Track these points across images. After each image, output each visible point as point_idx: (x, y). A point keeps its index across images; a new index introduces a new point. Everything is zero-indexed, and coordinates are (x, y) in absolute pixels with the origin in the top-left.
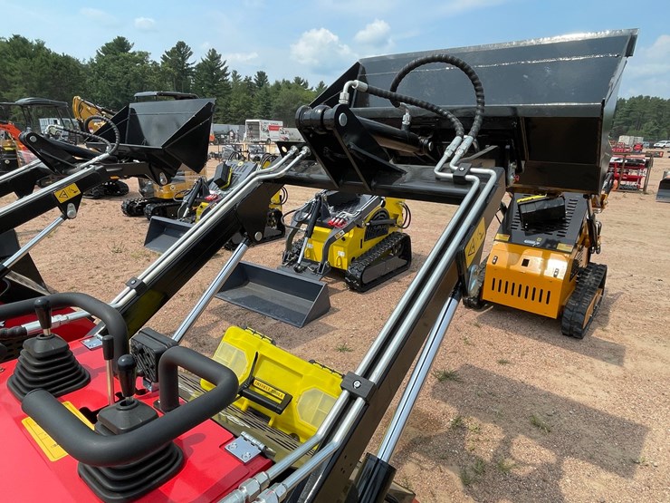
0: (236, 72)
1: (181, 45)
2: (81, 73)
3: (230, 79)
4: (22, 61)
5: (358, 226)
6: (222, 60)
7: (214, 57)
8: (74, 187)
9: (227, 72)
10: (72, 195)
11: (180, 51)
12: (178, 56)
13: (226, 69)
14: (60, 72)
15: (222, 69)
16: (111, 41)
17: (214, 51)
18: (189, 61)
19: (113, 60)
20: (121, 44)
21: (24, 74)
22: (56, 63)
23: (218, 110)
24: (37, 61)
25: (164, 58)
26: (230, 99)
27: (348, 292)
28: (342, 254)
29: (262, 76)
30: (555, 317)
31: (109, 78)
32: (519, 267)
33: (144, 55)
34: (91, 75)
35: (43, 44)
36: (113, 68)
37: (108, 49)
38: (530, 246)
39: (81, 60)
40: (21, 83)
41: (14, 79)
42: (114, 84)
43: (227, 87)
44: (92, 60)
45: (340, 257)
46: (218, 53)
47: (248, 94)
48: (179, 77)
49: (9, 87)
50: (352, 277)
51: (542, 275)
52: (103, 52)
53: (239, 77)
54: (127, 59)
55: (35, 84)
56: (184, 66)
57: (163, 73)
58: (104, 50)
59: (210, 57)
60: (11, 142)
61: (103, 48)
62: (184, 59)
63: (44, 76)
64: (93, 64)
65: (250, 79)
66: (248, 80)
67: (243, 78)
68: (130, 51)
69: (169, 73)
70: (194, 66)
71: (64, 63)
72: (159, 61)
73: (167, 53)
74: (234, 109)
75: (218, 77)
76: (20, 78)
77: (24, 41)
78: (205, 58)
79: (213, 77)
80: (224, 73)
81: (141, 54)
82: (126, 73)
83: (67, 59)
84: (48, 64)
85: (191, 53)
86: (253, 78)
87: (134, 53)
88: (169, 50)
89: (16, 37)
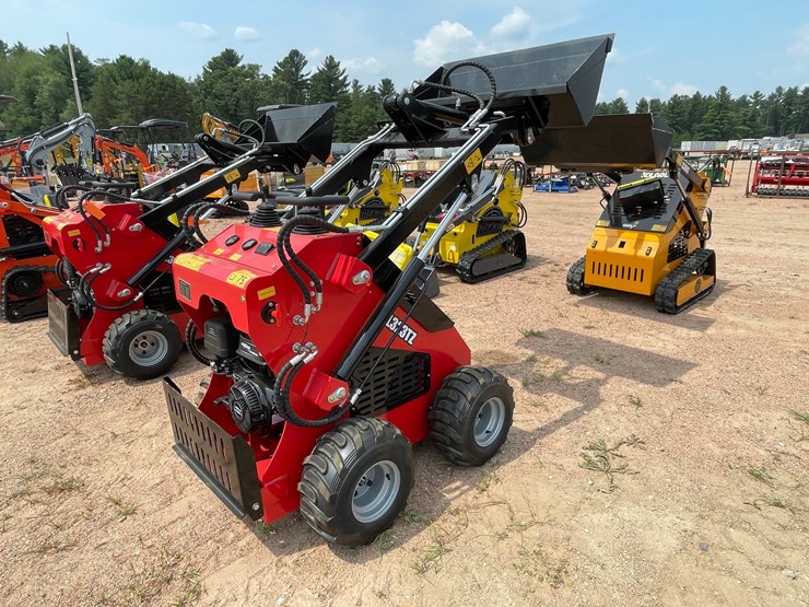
0: (357, 82)
1: (295, 53)
2: (188, 92)
3: (350, 89)
4: (128, 83)
5: (469, 221)
6: (341, 68)
7: (332, 65)
8: (236, 171)
9: (347, 82)
10: (235, 178)
11: (294, 60)
12: (292, 67)
13: (345, 78)
14: (166, 93)
15: (341, 78)
16: (219, 54)
17: (332, 58)
18: (304, 72)
19: (221, 76)
20: (229, 58)
21: (129, 97)
22: (162, 83)
23: (337, 128)
24: (143, 82)
25: (276, 70)
26: (350, 114)
27: (460, 284)
28: (453, 248)
29: (387, 84)
30: (649, 294)
31: (216, 97)
32: (615, 249)
33: (254, 68)
34: (197, 94)
35: (148, 62)
36: (219, 86)
37: (215, 64)
38: (628, 229)
39: (186, 79)
40: (127, 107)
41: (120, 103)
42: (223, 103)
43: (346, 100)
44: (199, 77)
45: (451, 252)
46: (336, 60)
47: (372, 106)
48: (293, 92)
49: (115, 113)
50: (462, 269)
51: (635, 256)
52: (210, 68)
53: (360, 87)
54: (236, 74)
55: (141, 108)
56: (297, 78)
57: (275, 87)
58: (211, 65)
59: (327, 65)
60: (133, 166)
61: (210, 63)
62: (298, 70)
63: (150, 99)
64: (199, 82)
65: (374, 88)
66: (371, 89)
67: (365, 89)
68: (239, 65)
69: (282, 87)
70: (309, 77)
71: (170, 82)
72: (271, 74)
73: (280, 64)
74: (356, 125)
75: (337, 88)
76: (126, 102)
77: (130, 61)
78: (322, 67)
79: (330, 88)
80: (343, 84)
81: (251, 67)
82: (235, 90)
83: (172, 77)
84: (154, 85)
85: (306, 62)
86: (377, 87)
87: (243, 67)
88: (281, 61)
89: (123, 57)
